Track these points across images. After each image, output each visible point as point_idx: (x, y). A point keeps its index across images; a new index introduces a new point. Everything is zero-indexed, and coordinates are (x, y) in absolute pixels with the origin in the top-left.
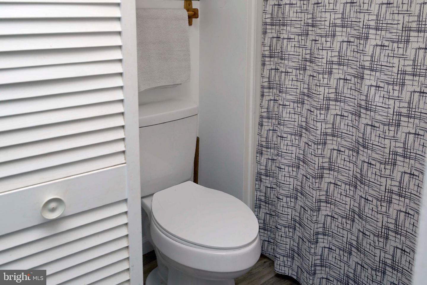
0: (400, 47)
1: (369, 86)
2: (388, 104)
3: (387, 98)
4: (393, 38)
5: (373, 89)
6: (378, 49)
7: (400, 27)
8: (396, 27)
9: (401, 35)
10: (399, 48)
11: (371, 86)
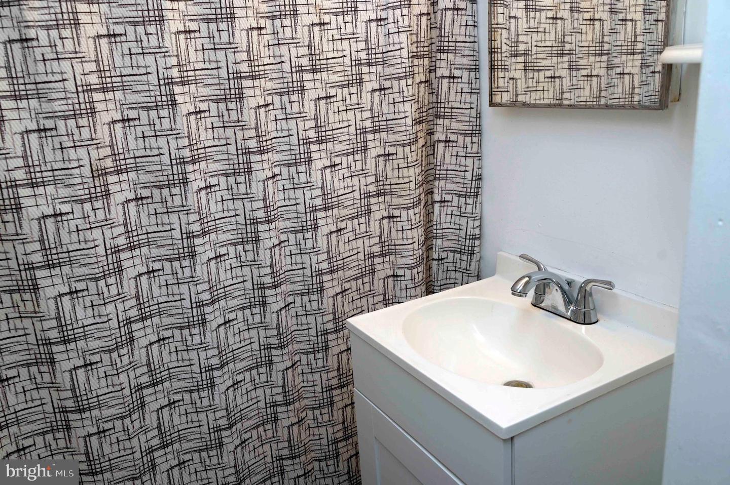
0: (98, 207)
1: (55, 298)
2: (106, 314)
3: (101, 305)
4: (80, 194)
5: (66, 300)
6: (50, 224)
7: (86, 171)
8: (79, 173)
9: (92, 186)
10: (95, 209)
11: (61, 295)
